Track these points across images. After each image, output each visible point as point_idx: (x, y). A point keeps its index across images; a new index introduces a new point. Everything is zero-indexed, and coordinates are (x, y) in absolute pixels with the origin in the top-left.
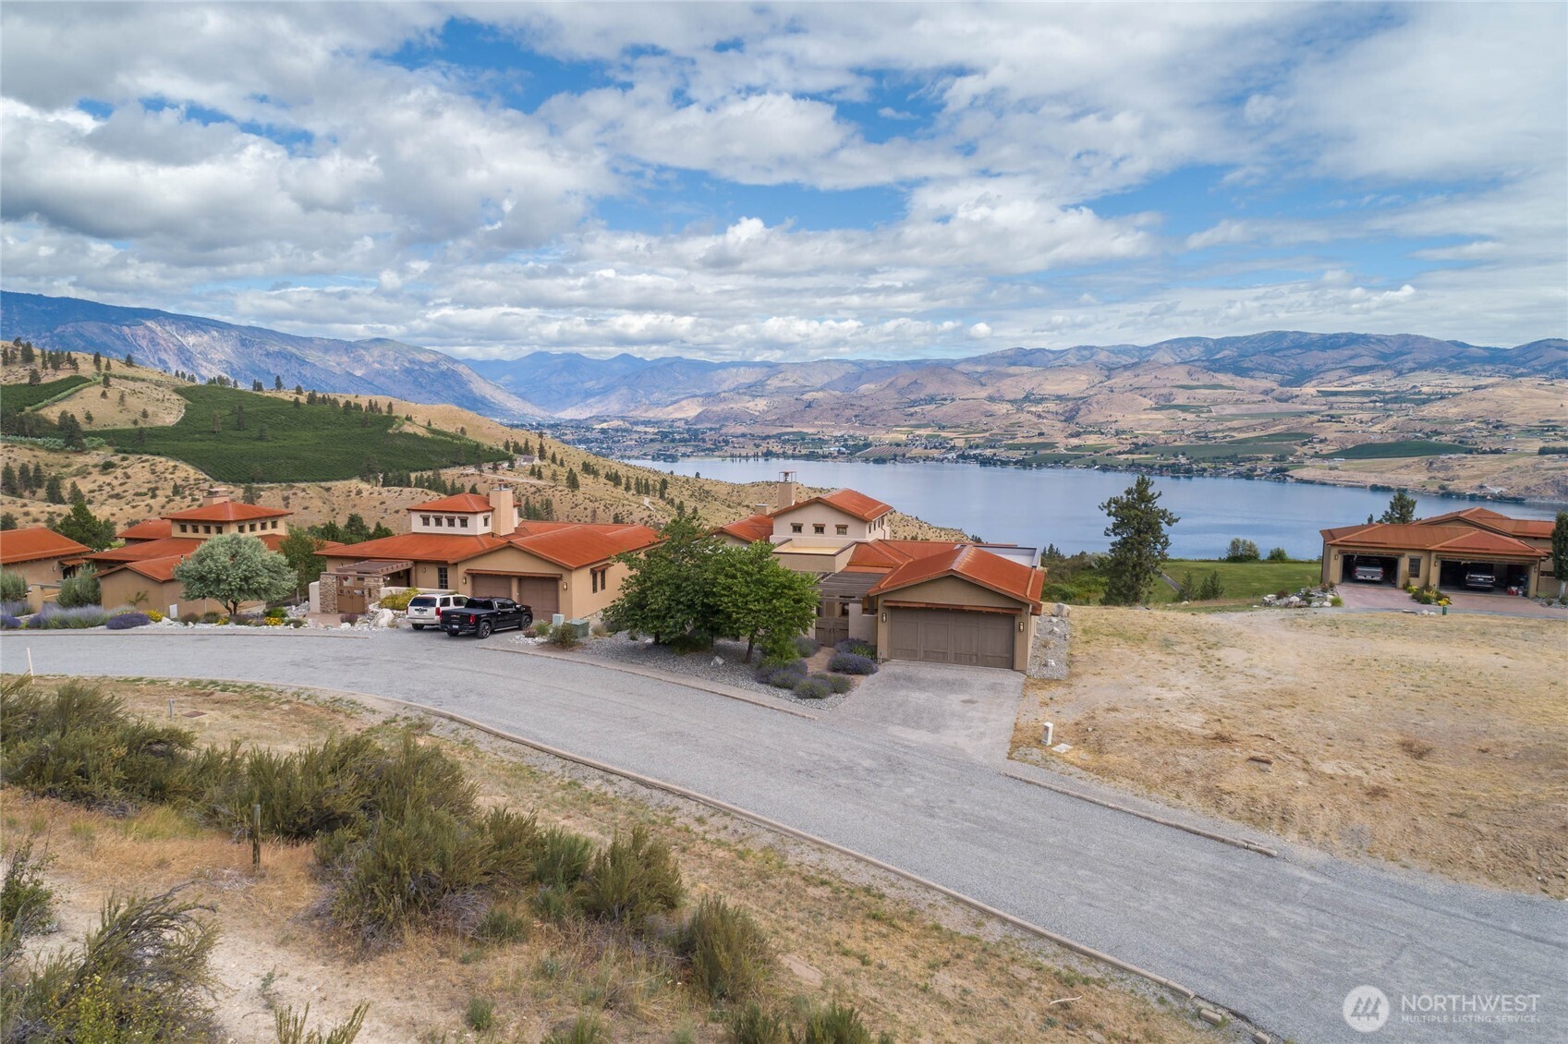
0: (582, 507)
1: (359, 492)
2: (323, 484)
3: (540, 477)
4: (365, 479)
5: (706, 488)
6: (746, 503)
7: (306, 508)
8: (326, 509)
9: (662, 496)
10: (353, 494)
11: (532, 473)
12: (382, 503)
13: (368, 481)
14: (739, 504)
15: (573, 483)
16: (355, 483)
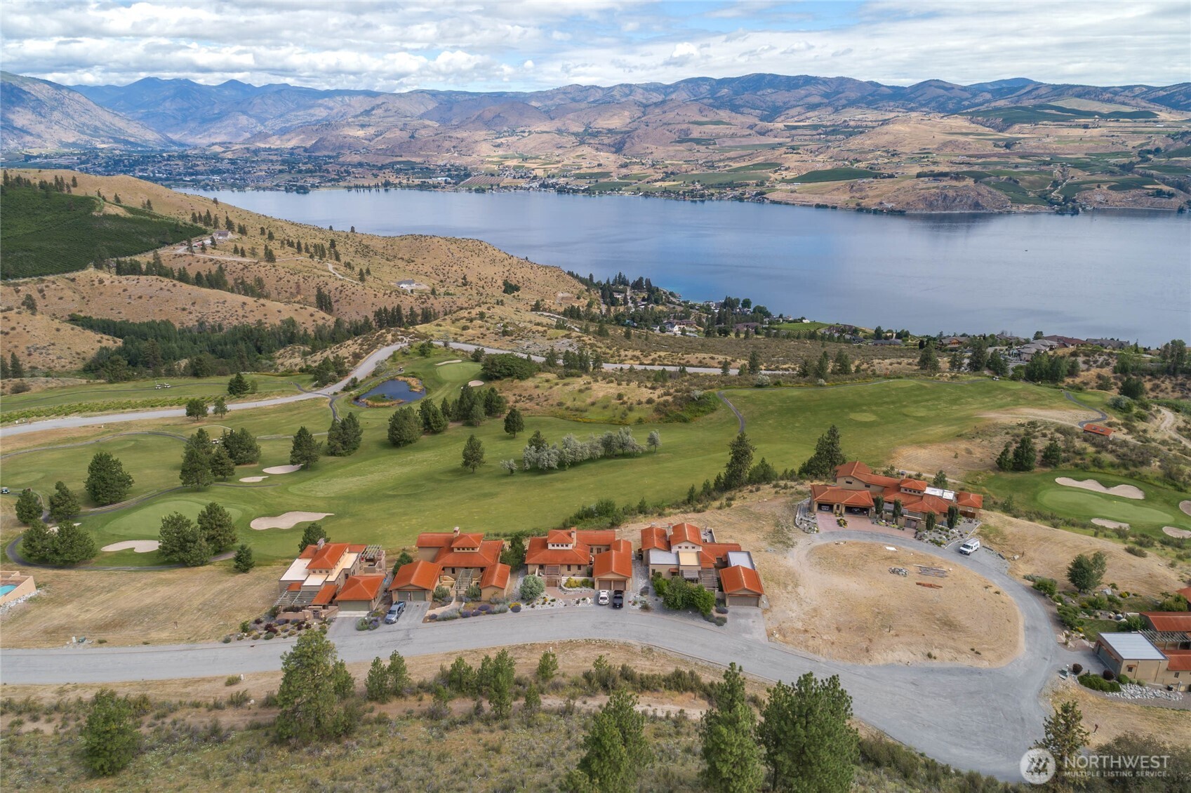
0: (285, 279)
1: (101, 282)
2: (67, 275)
3: (243, 255)
4: (98, 267)
5: (364, 242)
6: (400, 256)
7: (61, 298)
8: (77, 297)
9: (338, 259)
10: (96, 283)
11: (236, 251)
12: (125, 290)
13: (101, 268)
14: (395, 257)
15: (270, 257)
16: (91, 271)
